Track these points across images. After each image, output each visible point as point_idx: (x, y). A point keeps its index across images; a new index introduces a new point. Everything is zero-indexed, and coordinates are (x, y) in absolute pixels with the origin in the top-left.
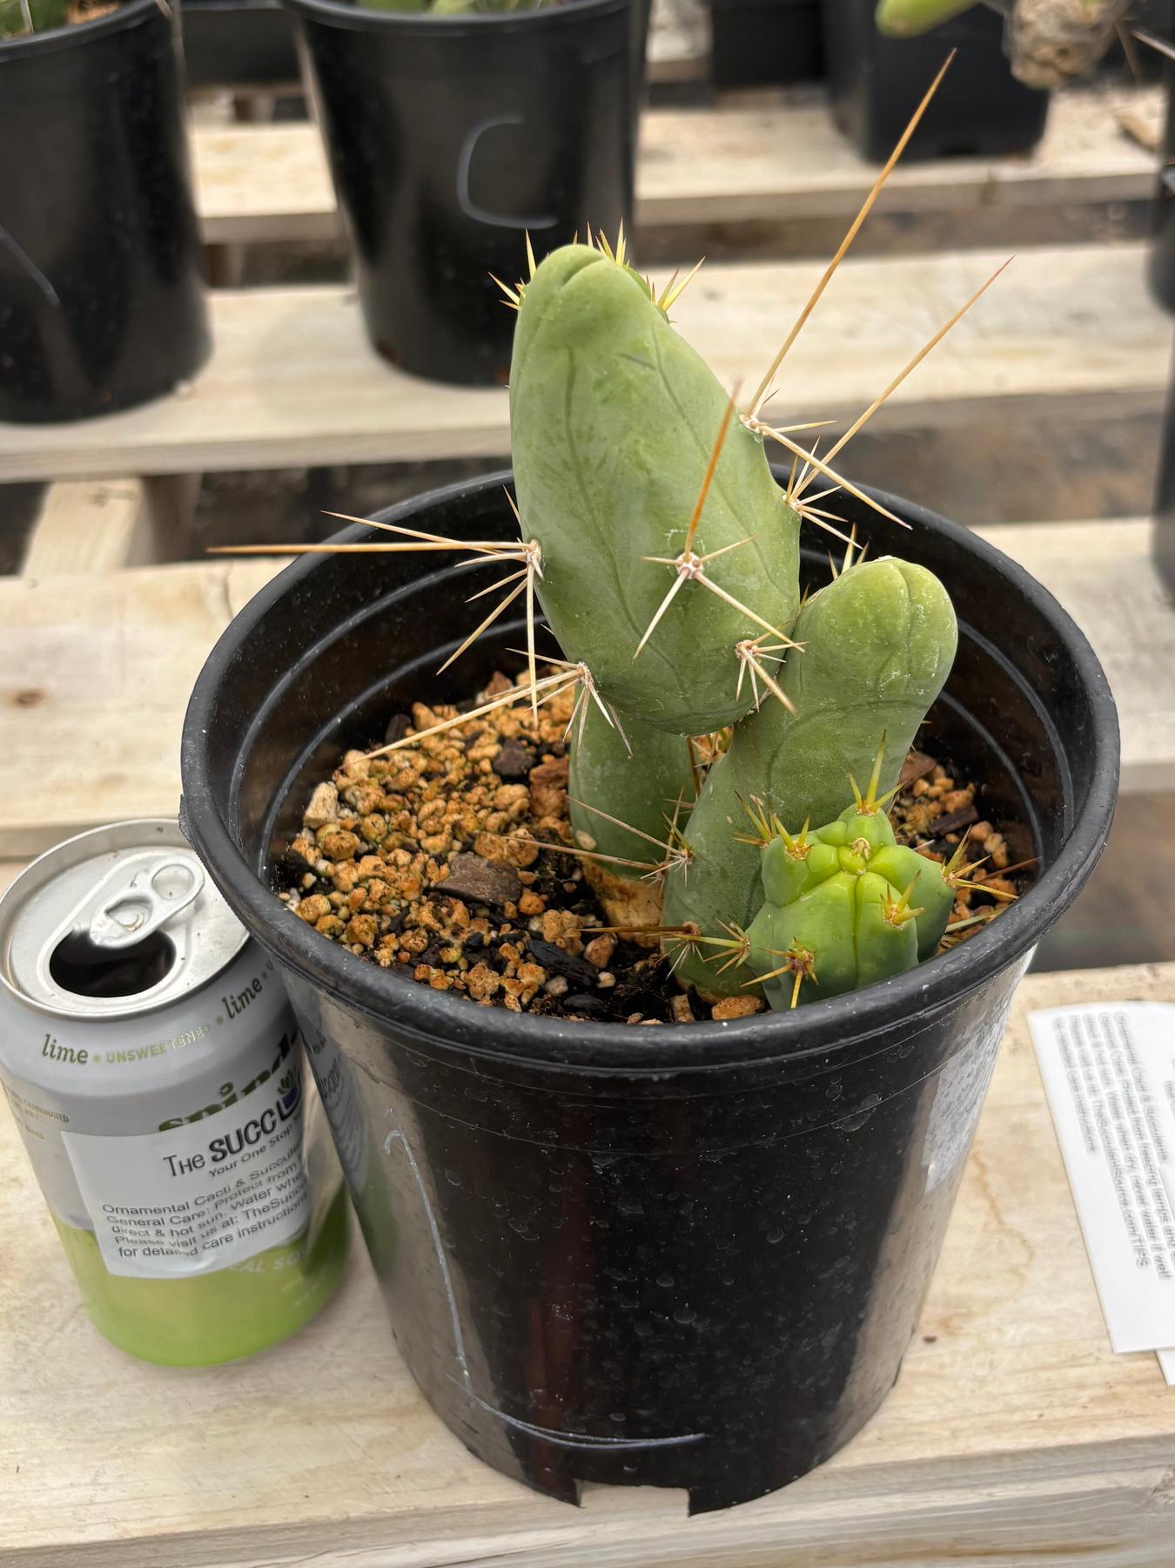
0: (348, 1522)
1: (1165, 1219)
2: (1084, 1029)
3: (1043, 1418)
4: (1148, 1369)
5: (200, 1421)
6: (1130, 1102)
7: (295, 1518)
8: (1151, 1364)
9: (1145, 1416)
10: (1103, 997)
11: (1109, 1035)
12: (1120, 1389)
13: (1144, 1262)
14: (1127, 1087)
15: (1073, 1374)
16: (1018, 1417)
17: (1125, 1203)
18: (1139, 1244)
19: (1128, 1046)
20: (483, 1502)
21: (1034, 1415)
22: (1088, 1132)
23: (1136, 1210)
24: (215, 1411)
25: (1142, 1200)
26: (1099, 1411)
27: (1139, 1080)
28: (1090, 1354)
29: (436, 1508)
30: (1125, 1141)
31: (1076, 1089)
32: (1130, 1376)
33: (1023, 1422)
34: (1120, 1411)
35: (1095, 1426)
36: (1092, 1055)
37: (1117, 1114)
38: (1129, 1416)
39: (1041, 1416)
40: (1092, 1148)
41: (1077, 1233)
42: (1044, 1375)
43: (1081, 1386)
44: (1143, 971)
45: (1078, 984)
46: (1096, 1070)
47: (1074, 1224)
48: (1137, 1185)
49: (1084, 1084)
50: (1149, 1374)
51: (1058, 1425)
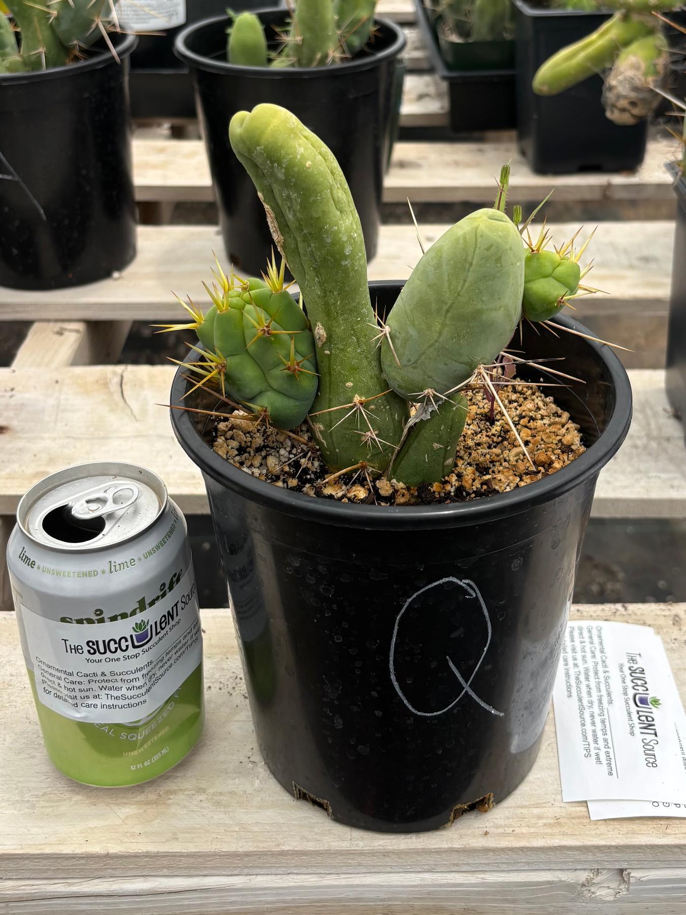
0: (107, 856)
1: (605, 734)
2: (576, 634)
3: (515, 832)
4: (580, 812)
5: (34, 799)
6: (596, 673)
7: (79, 850)
8: (584, 809)
9: (575, 835)
10: (591, 618)
11: (591, 637)
12: (561, 820)
13: (588, 755)
14: (596, 664)
15: (536, 811)
16: (500, 830)
17: (583, 725)
18: (588, 746)
19: (601, 643)
20: (186, 851)
21: (510, 830)
22: (569, 687)
23: (589, 728)
24: (43, 795)
25: (593, 724)
26: (549, 831)
27: (604, 662)
28: (548, 802)
29: (158, 852)
30: (589, 693)
31: (566, 665)
32: (570, 815)
33: (503, 833)
34: (560, 831)
35: (544, 838)
36: (578, 647)
37: (587, 679)
38: (565, 834)
40: (570, 696)
41: (554, 740)
42: (519, 811)
43: (540, 817)
44: (619, 606)
45: (578, 611)
46: (579, 656)
47: (553, 735)
48: (592, 716)
49: (571, 662)
50: (580, 814)
51: (522, 836)
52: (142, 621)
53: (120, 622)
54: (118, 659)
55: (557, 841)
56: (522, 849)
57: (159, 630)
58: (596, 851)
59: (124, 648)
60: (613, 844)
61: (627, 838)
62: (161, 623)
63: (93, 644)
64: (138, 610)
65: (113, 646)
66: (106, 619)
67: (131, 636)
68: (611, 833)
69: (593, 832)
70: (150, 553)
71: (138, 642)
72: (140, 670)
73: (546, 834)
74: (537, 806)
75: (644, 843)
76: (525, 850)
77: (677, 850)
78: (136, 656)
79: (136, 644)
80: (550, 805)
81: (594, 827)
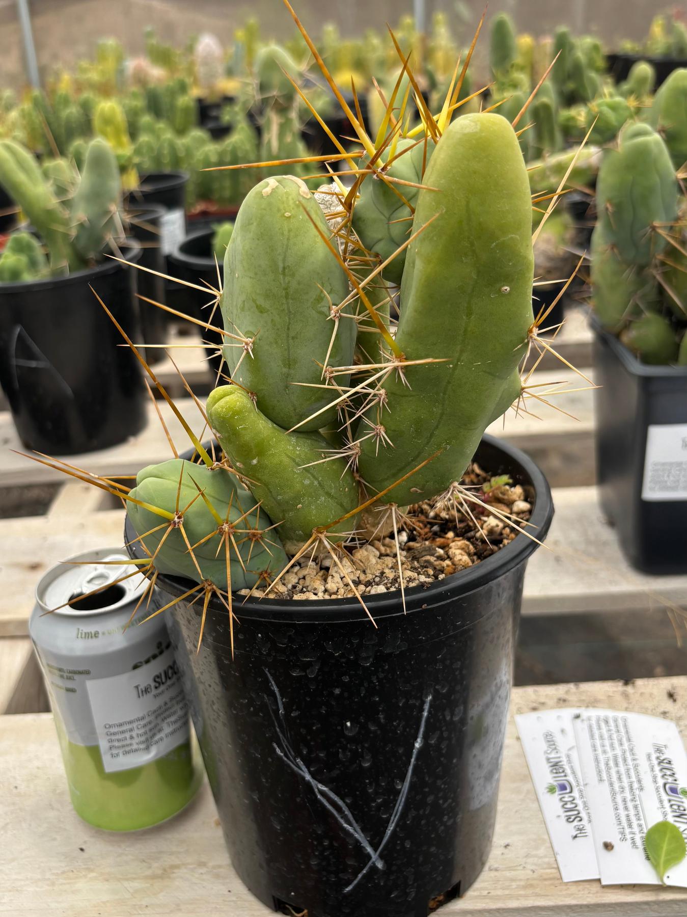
3: (490, 894)
4: (551, 873)
8: (553, 871)
9: (547, 896)
15: (508, 874)
21: (485, 893)
26: (522, 892)
28: (520, 865)
32: (541, 876)
33: (479, 896)
34: (533, 893)
35: (518, 899)
38: (537, 895)
39: (489, 893)
43: (513, 880)
50: (551, 876)
51: (498, 898)
55: (531, 902)
56: (498, 910)
58: (568, 910)
60: (585, 903)
61: (597, 897)
68: (582, 892)
69: (564, 893)
73: (521, 896)
74: (510, 869)
75: (613, 901)
76: (501, 911)
77: (646, 907)
80: (521, 868)
81: (565, 887)
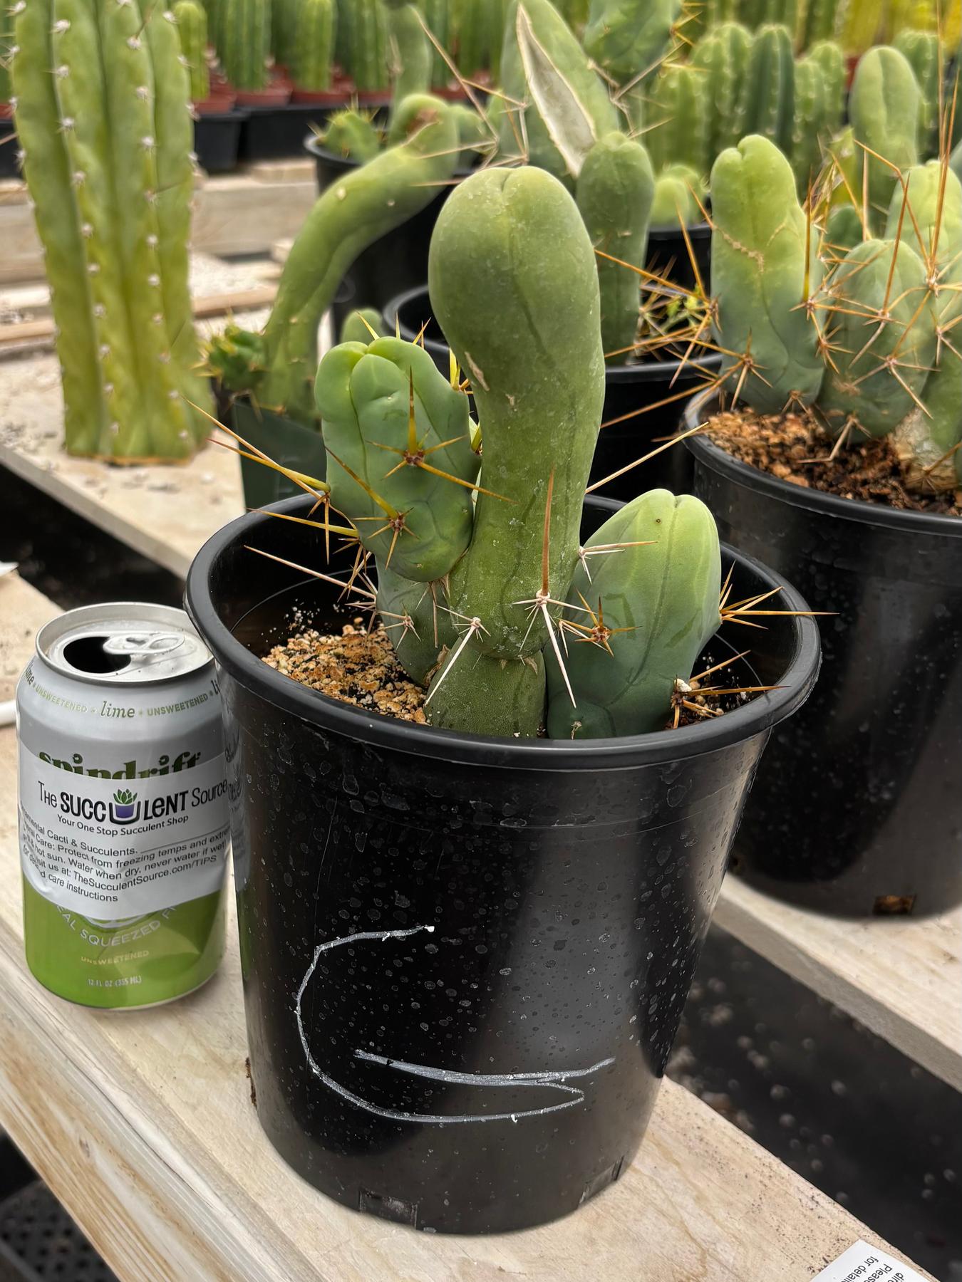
52: (127, 791)
53: (99, 780)
54: (91, 829)
57: (150, 814)
59: (100, 817)
62: (154, 807)
63: (67, 799)
64: (124, 775)
65: (88, 810)
66: (84, 772)
67: (111, 805)
70: (157, 712)
71: (118, 816)
72: (115, 853)
78: (113, 833)
79: (115, 817)
